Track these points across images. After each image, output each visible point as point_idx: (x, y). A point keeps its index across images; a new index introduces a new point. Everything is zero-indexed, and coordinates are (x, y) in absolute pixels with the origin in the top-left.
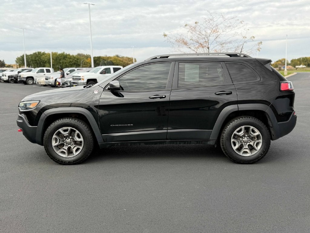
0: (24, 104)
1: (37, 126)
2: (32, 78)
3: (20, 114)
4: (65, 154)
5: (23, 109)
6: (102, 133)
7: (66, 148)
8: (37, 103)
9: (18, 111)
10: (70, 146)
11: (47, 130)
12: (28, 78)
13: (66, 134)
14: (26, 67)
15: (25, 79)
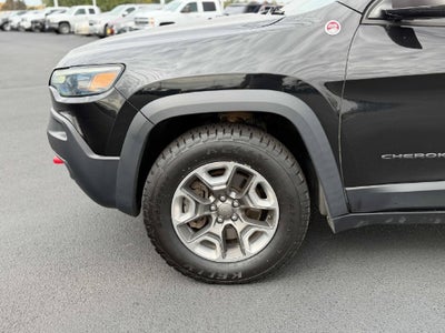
0: (67, 77)
1: (118, 158)
2: (67, 23)
3: (58, 112)
4: (214, 249)
5: (64, 93)
6: (346, 183)
7: (218, 229)
8: (117, 75)
9: (51, 102)
10: (230, 222)
11: (154, 168)
12: (60, 23)
13: (218, 183)
14: (56, 7)
15: (56, 26)
